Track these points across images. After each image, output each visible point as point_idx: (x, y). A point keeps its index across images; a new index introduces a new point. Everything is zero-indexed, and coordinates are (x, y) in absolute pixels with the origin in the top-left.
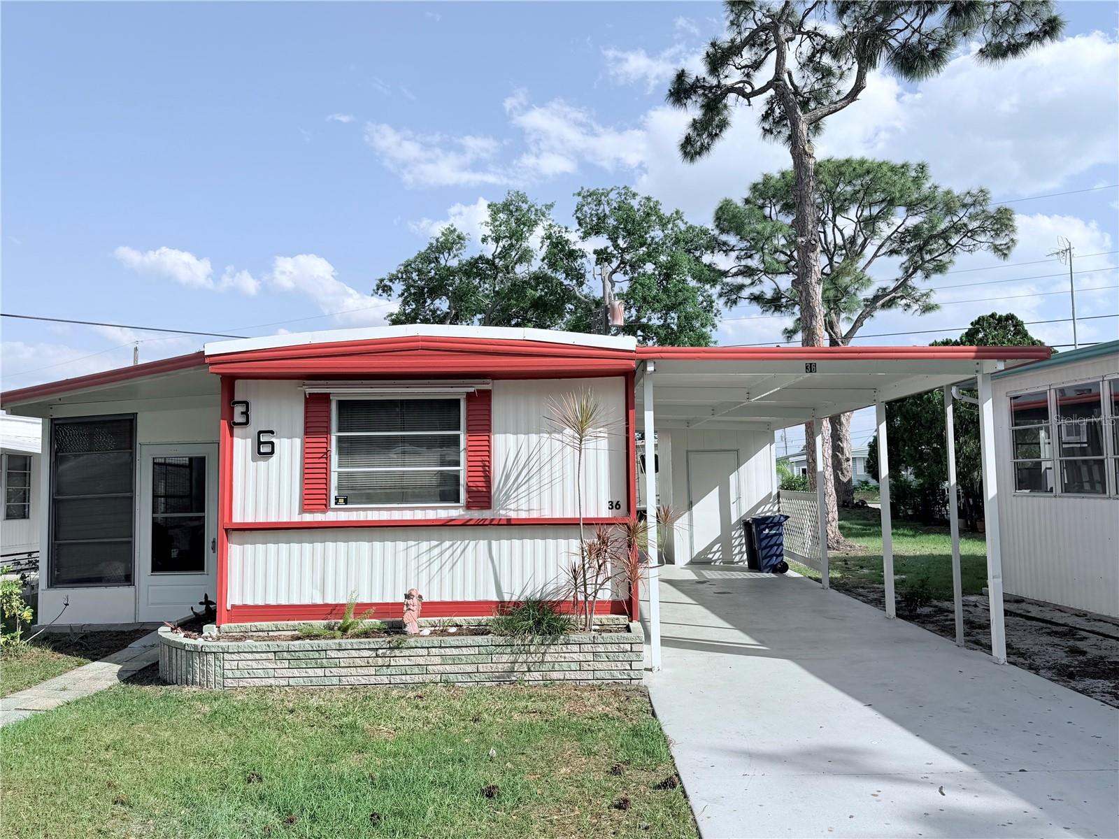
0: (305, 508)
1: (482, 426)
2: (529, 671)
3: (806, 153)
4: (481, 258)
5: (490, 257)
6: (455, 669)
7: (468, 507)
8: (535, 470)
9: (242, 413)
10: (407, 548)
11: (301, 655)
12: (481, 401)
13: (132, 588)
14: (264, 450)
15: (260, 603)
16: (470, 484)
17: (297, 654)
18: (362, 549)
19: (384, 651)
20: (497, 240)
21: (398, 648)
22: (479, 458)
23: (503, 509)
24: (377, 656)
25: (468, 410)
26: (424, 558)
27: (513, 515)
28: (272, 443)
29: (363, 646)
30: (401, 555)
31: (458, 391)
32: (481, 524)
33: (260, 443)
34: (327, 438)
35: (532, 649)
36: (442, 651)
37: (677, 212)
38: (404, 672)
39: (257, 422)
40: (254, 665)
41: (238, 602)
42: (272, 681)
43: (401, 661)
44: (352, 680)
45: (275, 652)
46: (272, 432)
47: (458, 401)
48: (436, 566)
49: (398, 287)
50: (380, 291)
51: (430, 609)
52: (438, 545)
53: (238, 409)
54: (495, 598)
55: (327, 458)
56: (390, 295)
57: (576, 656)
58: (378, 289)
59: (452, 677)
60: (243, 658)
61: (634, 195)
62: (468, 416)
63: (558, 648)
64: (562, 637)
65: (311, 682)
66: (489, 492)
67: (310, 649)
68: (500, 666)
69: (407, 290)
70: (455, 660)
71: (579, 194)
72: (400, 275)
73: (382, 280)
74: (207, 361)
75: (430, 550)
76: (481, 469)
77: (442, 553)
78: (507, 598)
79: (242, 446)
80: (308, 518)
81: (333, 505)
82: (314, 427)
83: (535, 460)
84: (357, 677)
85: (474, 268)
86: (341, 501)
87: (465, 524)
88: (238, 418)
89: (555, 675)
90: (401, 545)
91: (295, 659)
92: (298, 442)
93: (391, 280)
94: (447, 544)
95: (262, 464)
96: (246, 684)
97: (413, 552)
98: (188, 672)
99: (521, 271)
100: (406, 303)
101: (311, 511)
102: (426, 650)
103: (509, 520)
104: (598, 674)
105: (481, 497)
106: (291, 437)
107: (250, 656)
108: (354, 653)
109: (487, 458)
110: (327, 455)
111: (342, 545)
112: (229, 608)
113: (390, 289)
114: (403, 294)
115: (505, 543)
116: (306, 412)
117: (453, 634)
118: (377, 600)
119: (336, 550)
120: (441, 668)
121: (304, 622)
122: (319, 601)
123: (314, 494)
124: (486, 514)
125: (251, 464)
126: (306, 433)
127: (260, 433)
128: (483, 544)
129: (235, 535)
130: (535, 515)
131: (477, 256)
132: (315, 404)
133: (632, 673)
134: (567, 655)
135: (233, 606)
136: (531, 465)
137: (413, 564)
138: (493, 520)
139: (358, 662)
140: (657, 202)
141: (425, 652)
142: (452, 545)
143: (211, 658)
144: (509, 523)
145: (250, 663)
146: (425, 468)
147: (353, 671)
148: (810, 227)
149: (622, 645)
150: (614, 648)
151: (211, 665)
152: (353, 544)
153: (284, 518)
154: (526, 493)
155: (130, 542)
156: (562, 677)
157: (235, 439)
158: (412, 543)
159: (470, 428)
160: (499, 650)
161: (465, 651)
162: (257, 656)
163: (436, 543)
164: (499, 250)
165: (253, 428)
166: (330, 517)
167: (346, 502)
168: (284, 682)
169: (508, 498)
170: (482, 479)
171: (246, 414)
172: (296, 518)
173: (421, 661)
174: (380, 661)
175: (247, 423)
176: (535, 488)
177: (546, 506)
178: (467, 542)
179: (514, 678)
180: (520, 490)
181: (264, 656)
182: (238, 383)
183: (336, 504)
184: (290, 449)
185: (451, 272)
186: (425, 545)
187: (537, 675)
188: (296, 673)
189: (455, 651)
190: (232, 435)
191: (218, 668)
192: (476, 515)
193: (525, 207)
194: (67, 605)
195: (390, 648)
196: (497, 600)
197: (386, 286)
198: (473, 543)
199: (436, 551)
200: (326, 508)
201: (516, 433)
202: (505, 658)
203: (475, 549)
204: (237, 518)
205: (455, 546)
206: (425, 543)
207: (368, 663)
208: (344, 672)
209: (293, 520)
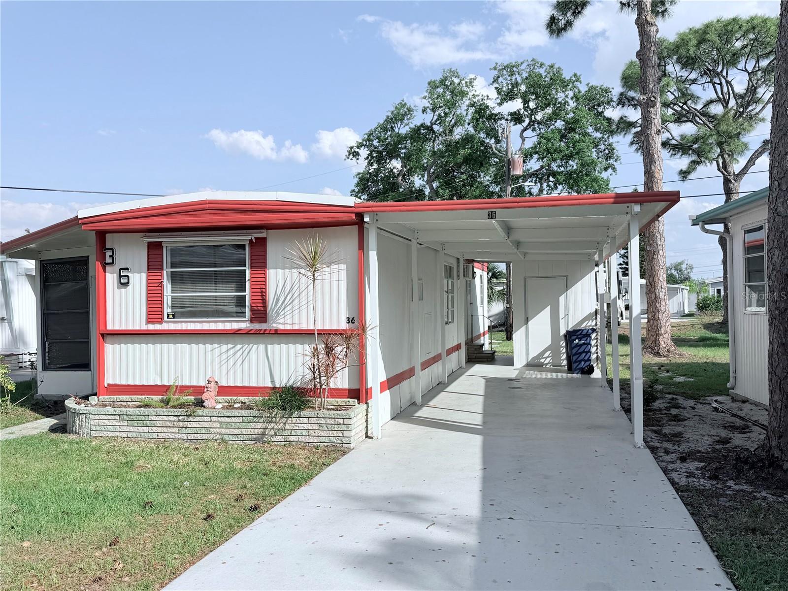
0: (148, 322)
1: (260, 263)
2: (276, 435)
3: (648, 23)
4: (422, 125)
5: (429, 124)
6: (228, 431)
7: (252, 321)
8: (296, 295)
9: (110, 256)
10: (213, 350)
11: (134, 417)
12: (259, 245)
13: (89, 373)
14: (123, 282)
15: (124, 383)
16: (253, 305)
17: (132, 417)
18: (185, 349)
19: (183, 417)
20: (434, 110)
21: (191, 415)
22: (258, 287)
23: (275, 323)
24: (179, 421)
25: (251, 253)
26: (224, 356)
27: (281, 327)
28: (128, 277)
29: (170, 414)
30: (209, 354)
31: (244, 238)
32: (258, 333)
33: (121, 276)
34: (161, 272)
35: (278, 420)
36: (219, 419)
37: (575, 75)
38: (196, 432)
39: (120, 262)
40: (107, 422)
41: (111, 382)
42: (118, 434)
43: (194, 425)
44: (165, 435)
45: (119, 415)
46: (128, 269)
47: (244, 245)
48: (231, 362)
49: (364, 152)
50: (351, 156)
51: (223, 391)
52: (233, 348)
53: (108, 253)
55: (161, 286)
56: (358, 159)
57: (306, 426)
58: (349, 155)
59: (226, 437)
60: (101, 418)
61: (541, 65)
62: (251, 256)
63: (294, 420)
64: (296, 412)
65: (141, 435)
66: (266, 310)
67: (139, 414)
68: (256, 431)
69: (370, 154)
70: (228, 426)
71: (495, 69)
72: (364, 143)
73: (352, 148)
74: (80, 222)
75: (228, 351)
76: (260, 294)
77: (235, 353)
78: (277, 385)
79: (111, 278)
80: (151, 327)
81: (166, 319)
82: (154, 265)
83: (296, 288)
84: (166, 433)
85: (418, 134)
86: (171, 316)
87: (248, 333)
88: (108, 260)
89: (292, 439)
90: (209, 347)
91: (131, 419)
92: (144, 275)
93: (358, 147)
94: (239, 347)
95: (123, 290)
96: (103, 435)
97: (217, 352)
98: (73, 426)
100: (370, 164)
101: (153, 323)
103: (276, 330)
104: (321, 439)
105: (260, 314)
106: (139, 272)
107: (105, 417)
108: (165, 418)
109: (264, 287)
110: (161, 284)
111: (172, 346)
112: (106, 386)
113: (358, 154)
114: (368, 158)
115: (277, 346)
116: (148, 255)
117: (237, 408)
118: (195, 384)
119: (168, 349)
120: (218, 430)
121: (148, 396)
122: (159, 383)
123: (154, 312)
124: (263, 326)
125: (117, 291)
126: (148, 269)
127: (121, 269)
128: (262, 347)
129: (108, 338)
130: (296, 327)
131: (419, 124)
132: (154, 249)
133: (343, 439)
134: (300, 425)
135: (109, 385)
136: (293, 291)
137: (217, 360)
138: (265, 330)
139: (168, 424)
141: (208, 419)
142: (242, 348)
143: (83, 417)
144: (276, 333)
145: (105, 421)
146: (228, 293)
147: (165, 430)
148: (651, 86)
149: (336, 420)
150: (332, 421)
151: (83, 422)
152: (179, 346)
153: (137, 327)
154: (291, 311)
155: (88, 342)
156: (297, 440)
157: (107, 274)
158: (216, 346)
159: (253, 265)
160: (255, 419)
161: (234, 420)
162: (109, 417)
163: (232, 346)
164: (436, 117)
165: (117, 267)
166: (165, 327)
167: (174, 317)
168: (124, 435)
169: (278, 315)
170: (260, 301)
171: (112, 256)
172: (144, 327)
173: (206, 425)
174: (181, 424)
175: (113, 263)
176: (296, 308)
177: (304, 321)
178: (251, 345)
179: (266, 440)
180: (286, 309)
181: (113, 417)
182: (108, 236)
183: (168, 318)
184: (139, 280)
185: (401, 139)
186: (224, 347)
187: (280, 438)
188: (132, 429)
189: (228, 420)
190: (105, 271)
191: (87, 424)
192: (257, 326)
193: (456, 81)
195: (187, 416)
196: (272, 386)
197: (355, 152)
198: (255, 346)
199: (232, 352)
200: (161, 320)
201: (283, 268)
202: (260, 425)
203: (256, 351)
204: (110, 327)
205: (244, 348)
206: (224, 346)
207: (174, 425)
208: (159, 430)
209: (142, 329)
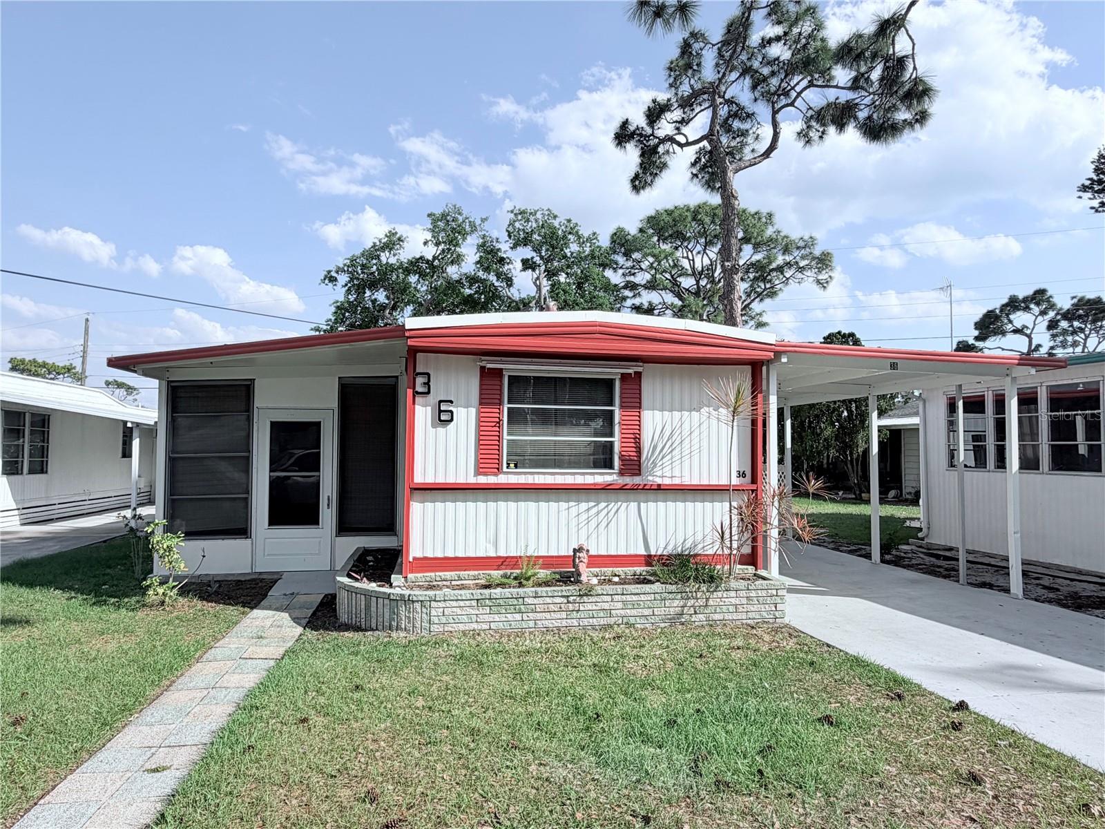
0: (478, 472)
1: (634, 403)
2: (696, 613)
3: (733, 196)
4: (421, 258)
5: (430, 258)
6: (634, 612)
7: (621, 473)
8: (677, 443)
9: (424, 383)
10: (568, 508)
11: (501, 602)
12: (633, 382)
13: (249, 541)
14: (443, 418)
15: (440, 555)
16: (623, 453)
17: (498, 601)
18: (530, 508)
19: (575, 598)
20: (437, 244)
21: (586, 595)
22: (631, 431)
23: (650, 475)
24: (568, 602)
25: (621, 389)
26: (584, 516)
27: (659, 481)
28: (451, 412)
29: (556, 594)
30: (564, 514)
31: (612, 372)
32: (635, 489)
33: (440, 411)
34: (499, 409)
35: (699, 595)
36: (624, 597)
37: (594, 234)
38: (591, 615)
39: (438, 392)
40: (459, 611)
41: (419, 555)
42: (475, 626)
43: (589, 607)
44: (547, 623)
45: (478, 600)
46: (451, 402)
47: (614, 380)
48: (593, 524)
49: (343, 279)
50: (327, 281)
51: (596, 561)
52: (595, 506)
53: (420, 380)
54: (643, 552)
55: (499, 427)
56: (335, 285)
57: (733, 601)
58: (325, 279)
59: (632, 620)
60: (448, 605)
61: (555, 217)
62: (621, 393)
63: (720, 594)
64: (723, 585)
65: (510, 625)
66: (640, 461)
67: (510, 596)
68: (672, 610)
69: (352, 280)
70: (635, 605)
71: (512, 212)
72: (346, 269)
73: (329, 272)
74: (407, 334)
75: (588, 510)
76: (633, 441)
77: (598, 513)
78: (653, 553)
79: (422, 414)
80: (483, 480)
81: (505, 469)
82: (488, 398)
83: (677, 434)
84: (556, 620)
85: (415, 266)
86: (512, 465)
87: (622, 488)
88: (419, 388)
89: (716, 617)
90: (564, 505)
91: (495, 604)
92: (473, 411)
93: (337, 272)
94: (603, 505)
95: (441, 430)
96: (451, 629)
97: (574, 511)
98: (391, 619)
99: (453, 272)
100: (349, 292)
101: (485, 474)
102: (610, 597)
103: (659, 485)
104: (751, 615)
105: (633, 466)
106: (467, 407)
107: (454, 604)
108: (548, 600)
109: (638, 432)
110: (499, 423)
111: (512, 505)
112: (411, 560)
113: (336, 280)
114: (346, 285)
115: (652, 505)
116: (481, 385)
117: (616, 583)
118: (543, 553)
119: (507, 509)
120: (622, 612)
121: (484, 572)
122: (493, 554)
123: (487, 458)
124: (637, 480)
125: (431, 431)
126: (481, 404)
127: (440, 402)
128: (633, 505)
129: (417, 494)
130: (677, 481)
131: (418, 257)
132: (489, 377)
133: (777, 613)
134: (726, 600)
135: (415, 559)
136: (674, 439)
137: (574, 523)
138: (645, 485)
139: (552, 607)
140: (577, 224)
142: (607, 506)
143: (418, 606)
144: (659, 488)
145: (455, 609)
146: (579, 438)
147: (547, 615)
148: (734, 255)
149: (770, 591)
150: (764, 593)
151: (417, 612)
152: (522, 504)
153: (461, 480)
154: (670, 462)
155: (247, 498)
156: (722, 618)
157: (417, 407)
158: (572, 504)
159: (623, 405)
160: (671, 596)
161: (643, 597)
162: (462, 603)
163: (593, 504)
164: (439, 252)
165: (433, 398)
166: (502, 479)
167: (516, 466)
168: (485, 626)
169: (655, 466)
170: (634, 449)
171: (427, 384)
172: (472, 480)
173: (606, 606)
174: (571, 607)
175: (428, 392)
176: (677, 458)
177: (686, 473)
178: (620, 503)
179: (683, 620)
180: (664, 460)
181: (468, 603)
182: (419, 355)
183: (507, 468)
184: (466, 417)
185: (391, 268)
186: (584, 506)
187: (701, 617)
188: (497, 618)
189: (635, 598)
190: (414, 403)
191: (424, 615)
192: (628, 480)
193: (461, 219)
194: (204, 556)
195: (580, 595)
196: (645, 553)
197: (331, 277)
198: (625, 505)
199: (594, 510)
200: (499, 470)
201: (662, 410)
202: (676, 603)
203: (626, 511)
204: (419, 478)
205: (610, 507)
206: (583, 504)
207: (561, 608)
208: (539, 616)
209: (468, 482)
